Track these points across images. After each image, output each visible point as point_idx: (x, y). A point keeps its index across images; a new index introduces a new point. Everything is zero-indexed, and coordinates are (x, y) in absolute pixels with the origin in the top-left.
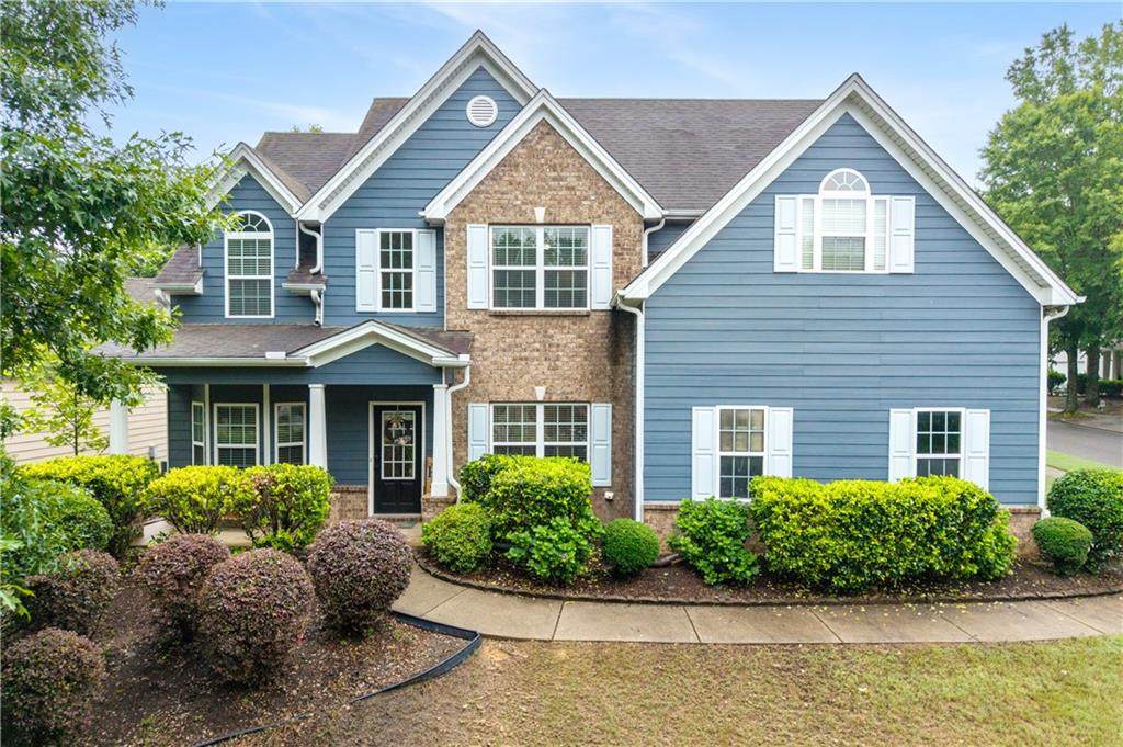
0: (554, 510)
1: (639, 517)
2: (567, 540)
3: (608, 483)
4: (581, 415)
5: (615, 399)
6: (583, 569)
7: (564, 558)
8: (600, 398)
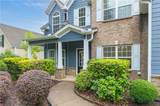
0: (109, 73)
1: (149, 79)
2: (113, 85)
3: (138, 69)
4: (130, 48)
5: (141, 43)
6: (120, 98)
7: (110, 92)
8: (136, 43)
